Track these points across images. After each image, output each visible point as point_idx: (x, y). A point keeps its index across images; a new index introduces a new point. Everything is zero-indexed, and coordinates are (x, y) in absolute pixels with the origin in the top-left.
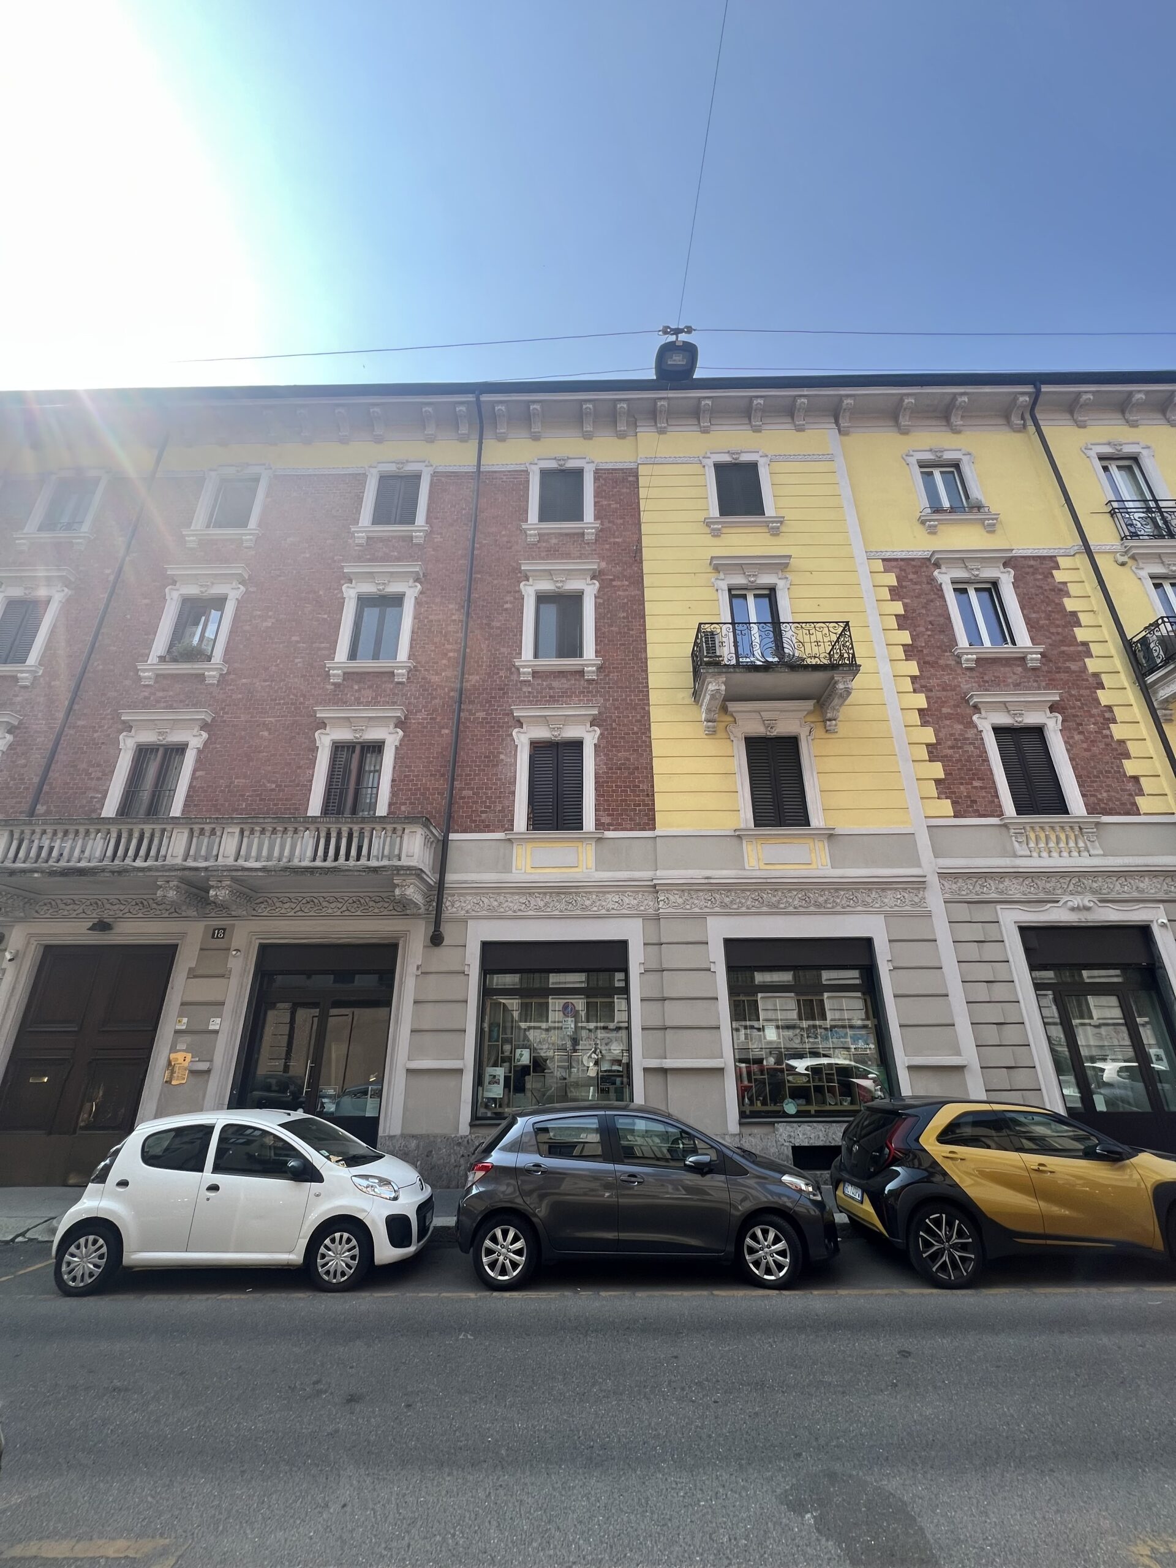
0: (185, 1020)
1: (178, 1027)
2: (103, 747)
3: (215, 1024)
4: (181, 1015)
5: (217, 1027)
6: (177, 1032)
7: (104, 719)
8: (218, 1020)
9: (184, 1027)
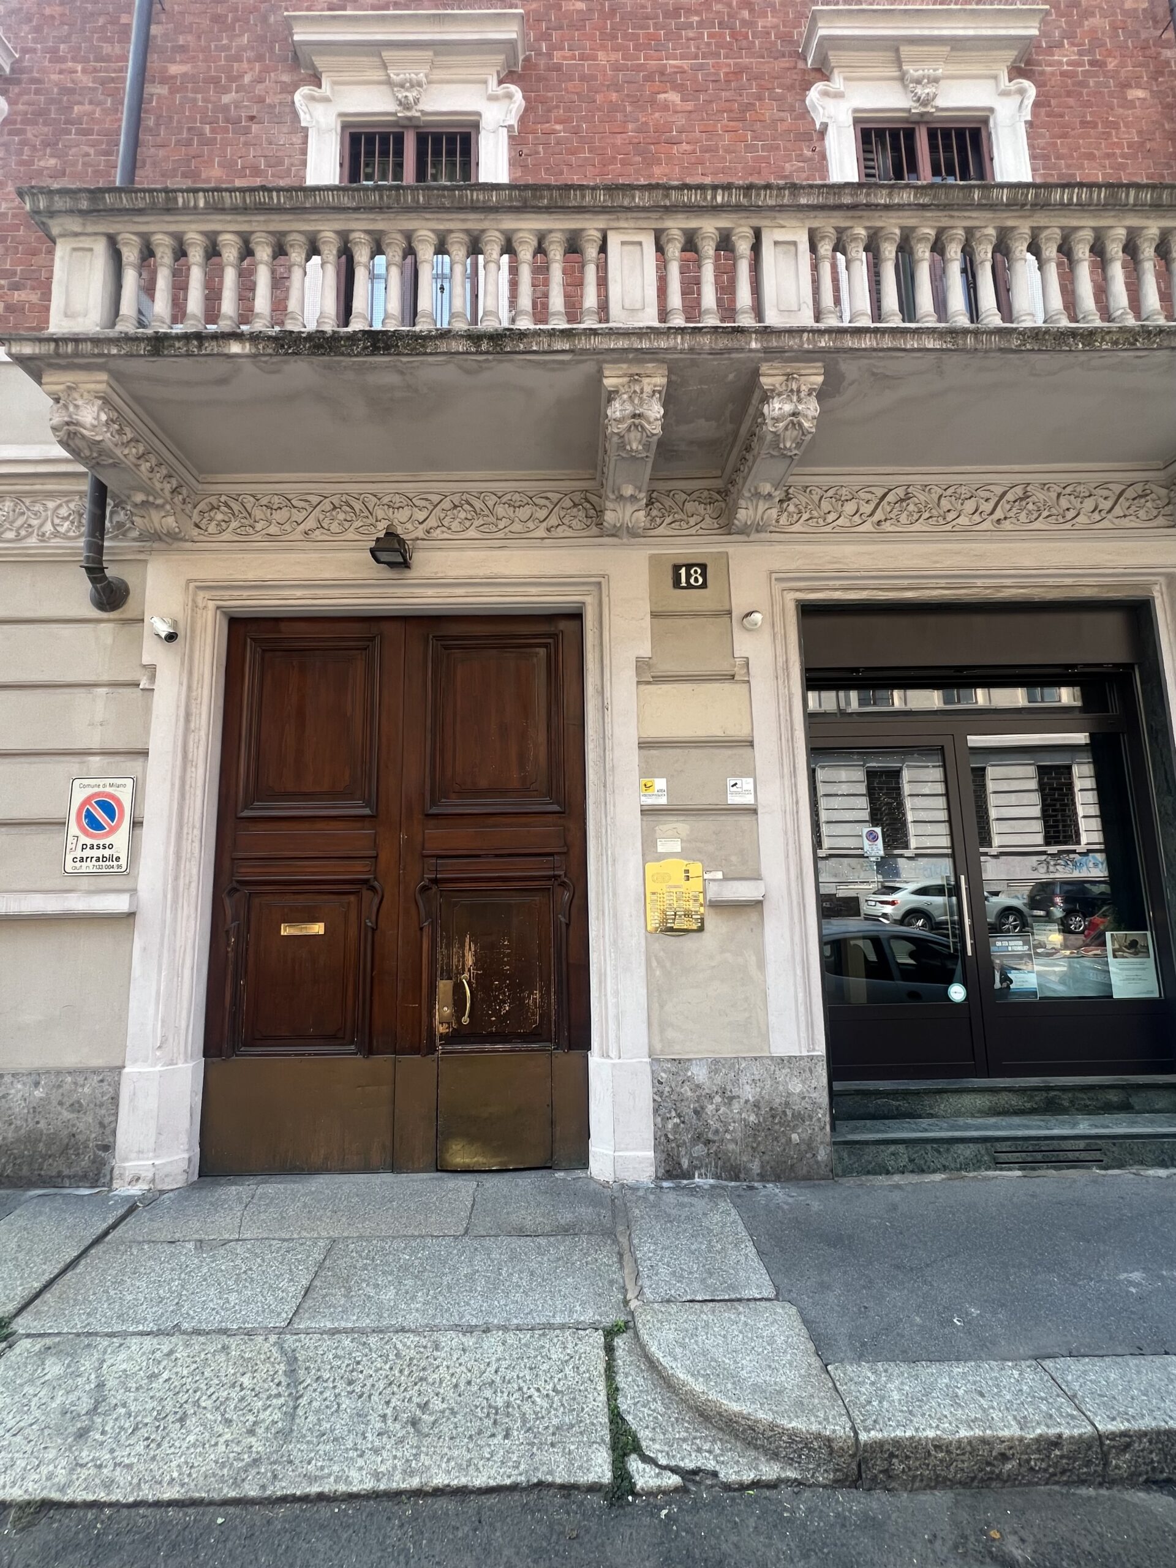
0: (660, 783)
1: (649, 801)
2: (255, 128)
3: (741, 793)
4: (647, 771)
5: (749, 800)
6: (647, 812)
7: (238, 59)
8: (747, 783)
9: (663, 801)
